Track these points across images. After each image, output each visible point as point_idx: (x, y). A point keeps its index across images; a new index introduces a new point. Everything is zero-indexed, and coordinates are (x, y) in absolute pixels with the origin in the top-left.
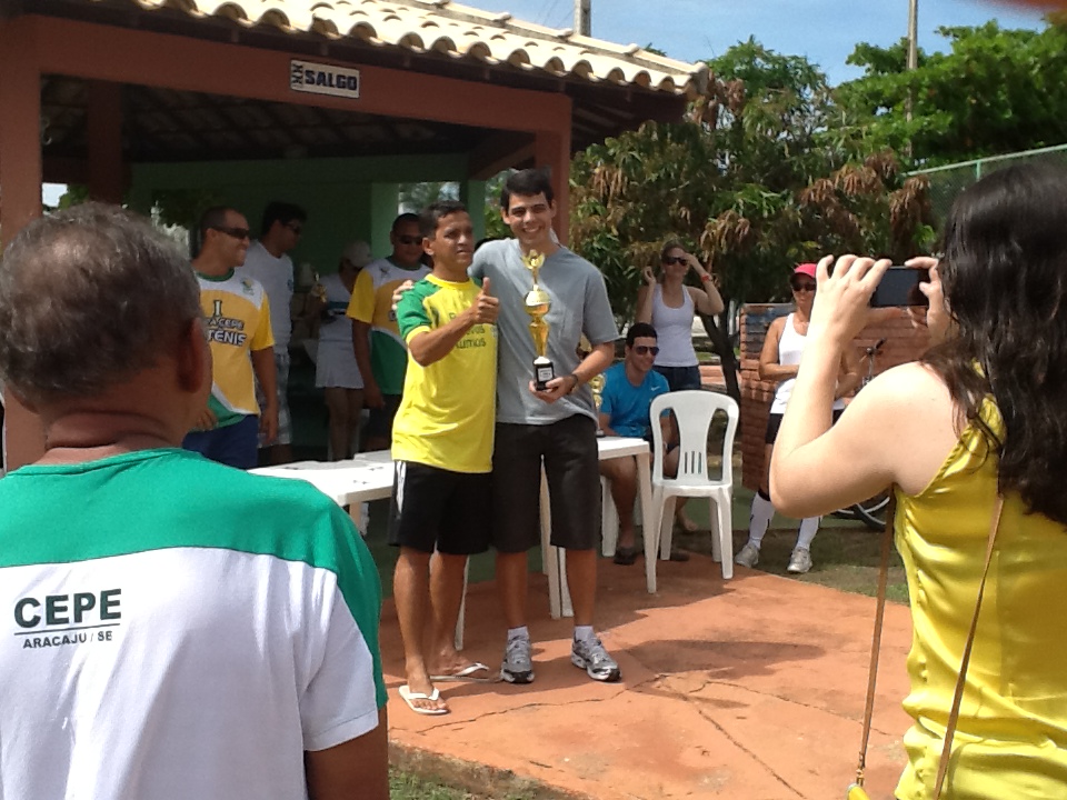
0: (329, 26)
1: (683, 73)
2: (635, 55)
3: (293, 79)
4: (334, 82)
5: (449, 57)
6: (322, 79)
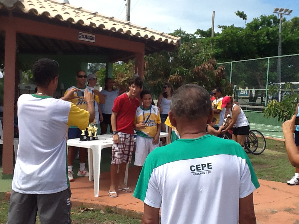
0: (94, 24)
1: (175, 40)
2: (163, 34)
3: (79, 37)
4: (89, 38)
5: (121, 33)
6: (86, 37)
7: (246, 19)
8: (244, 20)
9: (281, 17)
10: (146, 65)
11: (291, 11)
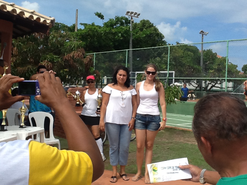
7: (103, 19)
8: (102, 19)
9: (132, 18)
10: (15, 51)
11: (139, 14)
